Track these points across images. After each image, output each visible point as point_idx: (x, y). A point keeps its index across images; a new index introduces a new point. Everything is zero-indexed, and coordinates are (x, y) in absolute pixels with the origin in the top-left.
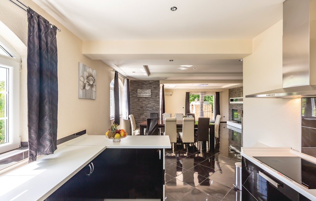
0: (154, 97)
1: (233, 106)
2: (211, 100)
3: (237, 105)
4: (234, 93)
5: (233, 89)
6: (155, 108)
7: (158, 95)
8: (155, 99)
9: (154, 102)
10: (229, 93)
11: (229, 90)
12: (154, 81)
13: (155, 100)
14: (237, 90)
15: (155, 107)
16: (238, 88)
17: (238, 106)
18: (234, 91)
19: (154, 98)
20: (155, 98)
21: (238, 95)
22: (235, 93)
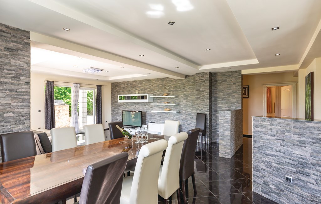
0: (6, 80)
1: (119, 106)
2: (69, 98)
3: (126, 104)
4: (122, 89)
5: (120, 82)
6: (12, 115)
7: (22, 75)
8: (13, 87)
9: (8, 96)
10: (112, 89)
11: (113, 84)
12: (7, 27)
13: (11, 91)
14: (128, 84)
15: (13, 112)
16: (128, 82)
17: (128, 106)
18: (121, 86)
19: (6, 83)
20: (12, 84)
21: (129, 91)
22: (124, 88)
